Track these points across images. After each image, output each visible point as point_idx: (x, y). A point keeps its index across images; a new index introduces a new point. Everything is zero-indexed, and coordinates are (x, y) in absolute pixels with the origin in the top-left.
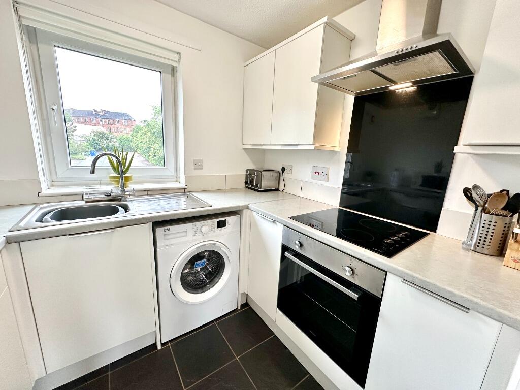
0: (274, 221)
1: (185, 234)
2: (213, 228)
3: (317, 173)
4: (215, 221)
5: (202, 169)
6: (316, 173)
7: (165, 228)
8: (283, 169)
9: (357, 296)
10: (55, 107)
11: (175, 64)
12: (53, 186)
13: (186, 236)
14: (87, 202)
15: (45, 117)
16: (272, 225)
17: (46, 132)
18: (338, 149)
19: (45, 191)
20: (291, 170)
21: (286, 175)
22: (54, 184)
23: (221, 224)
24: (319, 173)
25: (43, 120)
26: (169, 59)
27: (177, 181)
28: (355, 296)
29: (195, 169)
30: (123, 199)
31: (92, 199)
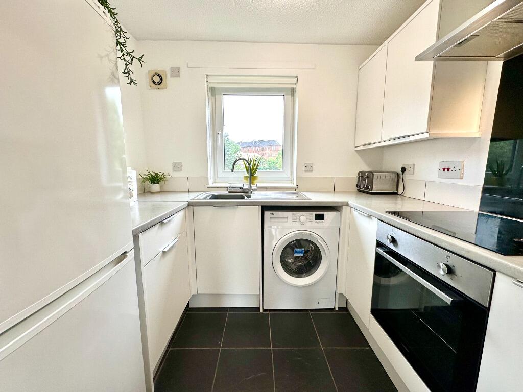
0: (369, 216)
1: (286, 220)
2: (310, 219)
3: (446, 170)
4: (313, 214)
5: (312, 171)
6: (444, 169)
7: (271, 212)
8: (403, 170)
9: (451, 299)
10: (220, 133)
11: (294, 86)
12: (215, 183)
13: (287, 222)
14: (229, 192)
15: (215, 139)
16: (367, 220)
17: (215, 148)
18: (477, 135)
19: (210, 185)
20: (414, 169)
21: (407, 176)
22: (216, 181)
23: (320, 218)
24: (448, 170)
25: (214, 141)
26: (288, 83)
27: (291, 183)
28: (448, 299)
29: (305, 171)
30: (250, 192)
31: (233, 191)
